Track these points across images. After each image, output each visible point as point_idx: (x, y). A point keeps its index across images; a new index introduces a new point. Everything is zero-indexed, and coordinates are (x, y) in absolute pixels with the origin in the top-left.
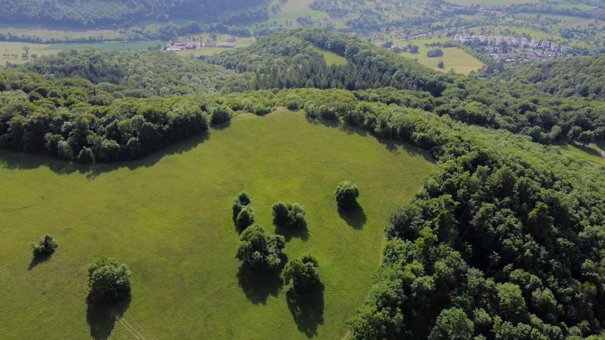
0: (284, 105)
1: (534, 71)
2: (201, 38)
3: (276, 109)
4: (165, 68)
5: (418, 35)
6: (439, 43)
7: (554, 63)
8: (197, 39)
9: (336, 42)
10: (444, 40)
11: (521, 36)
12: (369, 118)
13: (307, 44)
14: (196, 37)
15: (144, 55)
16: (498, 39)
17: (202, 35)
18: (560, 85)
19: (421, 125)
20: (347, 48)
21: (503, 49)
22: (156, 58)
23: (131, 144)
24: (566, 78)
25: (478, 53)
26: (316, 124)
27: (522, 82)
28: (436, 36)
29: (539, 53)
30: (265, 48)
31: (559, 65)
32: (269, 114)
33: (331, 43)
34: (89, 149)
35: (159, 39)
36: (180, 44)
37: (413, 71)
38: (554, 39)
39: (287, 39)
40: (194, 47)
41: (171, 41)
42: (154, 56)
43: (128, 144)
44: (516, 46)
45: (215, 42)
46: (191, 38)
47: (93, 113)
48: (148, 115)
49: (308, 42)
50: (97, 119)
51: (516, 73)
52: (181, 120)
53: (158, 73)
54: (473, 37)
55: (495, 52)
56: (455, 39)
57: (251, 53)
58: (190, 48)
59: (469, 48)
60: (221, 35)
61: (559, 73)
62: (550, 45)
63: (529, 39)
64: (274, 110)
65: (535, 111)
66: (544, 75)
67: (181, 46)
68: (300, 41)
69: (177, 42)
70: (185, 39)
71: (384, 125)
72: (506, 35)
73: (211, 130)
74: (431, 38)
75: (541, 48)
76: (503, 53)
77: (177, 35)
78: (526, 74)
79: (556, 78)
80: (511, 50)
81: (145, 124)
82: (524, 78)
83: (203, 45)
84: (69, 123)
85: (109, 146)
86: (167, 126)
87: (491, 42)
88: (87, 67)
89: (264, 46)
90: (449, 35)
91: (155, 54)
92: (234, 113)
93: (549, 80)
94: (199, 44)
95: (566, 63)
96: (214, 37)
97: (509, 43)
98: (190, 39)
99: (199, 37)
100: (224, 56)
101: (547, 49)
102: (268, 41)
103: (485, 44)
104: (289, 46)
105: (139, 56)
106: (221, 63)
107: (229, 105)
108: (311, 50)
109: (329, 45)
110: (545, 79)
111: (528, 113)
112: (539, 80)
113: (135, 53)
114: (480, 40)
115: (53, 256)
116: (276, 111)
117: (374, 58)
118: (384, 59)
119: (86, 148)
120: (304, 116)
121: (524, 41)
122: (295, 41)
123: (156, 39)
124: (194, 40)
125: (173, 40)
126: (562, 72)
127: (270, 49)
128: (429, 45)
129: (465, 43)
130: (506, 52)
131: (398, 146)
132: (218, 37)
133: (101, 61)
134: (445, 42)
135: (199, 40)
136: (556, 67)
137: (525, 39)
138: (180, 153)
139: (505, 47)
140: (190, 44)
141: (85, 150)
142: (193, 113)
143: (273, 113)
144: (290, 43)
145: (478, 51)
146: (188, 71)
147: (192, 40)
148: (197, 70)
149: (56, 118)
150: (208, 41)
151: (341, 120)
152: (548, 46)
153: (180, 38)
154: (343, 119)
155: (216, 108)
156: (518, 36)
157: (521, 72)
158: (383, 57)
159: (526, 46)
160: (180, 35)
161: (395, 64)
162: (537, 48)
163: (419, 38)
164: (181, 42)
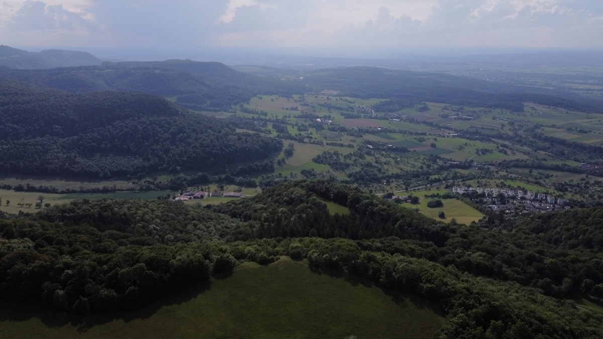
0: (287, 254)
1: (534, 223)
2: (209, 188)
3: (279, 258)
4: (172, 216)
5: (417, 187)
6: (438, 194)
7: (553, 215)
8: (205, 189)
9: (338, 193)
10: (443, 192)
11: (516, 189)
12: (373, 268)
13: (311, 195)
14: (204, 187)
15: (153, 204)
16: (495, 191)
17: (210, 186)
18: (564, 236)
19: (427, 275)
20: (349, 199)
21: (500, 201)
22: (164, 207)
23: (129, 293)
24: (568, 230)
25: (478, 205)
26: (320, 274)
27: (525, 233)
28: (435, 188)
29: (537, 205)
30: (270, 198)
31: (558, 217)
32: (273, 263)
33: (334, 194)
34: (86, 299)
35: (169, 189)
36: (188, 193)
37: (415, 221)
38: (549, 192)
39: (292, 189)
40: (202, 197)
41: (180, 191)
42: (163, 206)
43: (126, 293)
44: (514, 198)
45: (222, 192)
46: (200, 188)
47: (94, 261)
48: (150, 263)
49: (311, 193)
50: (98, 267)
51: (517, 224)
52: (183, 268)
53: (165, 221)
54: (471, 189)
55: (494, 203)
56: (454, 191)
57: (256, 202)
58: (198, 198)
59: (468, 200)
60: (228, 186)
61: (560, 225)
62: (546, 197)
63: (525, 192)
64: (277, 259)
65: (542, 262)
66: (545, 226)
67: (189, 195)
68: (303, 192)
69: (186, 192)
70: (194, 189)
71: (389, 275)
72: (502, 187)
73: (213, 279)
74: (430, 190)
75: (538, 200)
76: (501, 204)
77: (186, 185)
78: (527, 225)
79: (558, 229)
80: (508, 201)
81: (147, 273)
82: (525, 229)
83: (211, 194)
84: (70, 271)
85: (106, 296)
86: (168, 275)
87: (488, 194)
88: (96, 215)
89: (269, 196)
90: (447, 187)
91: (163, 203)
92: (237, 262)
93: (551, 231)
94: (206, 194)
95: (565, 215)
96: (222, 188)
97: (506, 195)
98: (198, 189)
99: (207, 187)
100: (230, 206)
101: (544, 202)
102: (273, 191)
103: (483, 195)
104: (293, 196)
105: (148, 205)
106: (227, 212)
107: (233, 254)
108: (314, 200)
109: (332, 195)
110: (547, 230)
111: (535, 264)
112: (541, 232)
113: (144, 202)
114: (477, 192)
116: (279, 261)
117: (376, 208)
118: (386, 209)
119: (82, 298)
120: (308, 266)
121: (520, 194)
122: (299, 191)
123: (167, 189)
124: (202, 190)
125: (182, 190)
126: (562, 224)
127: (275, 199)
128: (428, 196)
129: (464, 194)
130: (504, 204)
131: (404, 299)
132: (225, 187)
133: (111, 210)
134: (444, 194)
135: (207, 190)
136: (556, 219)
137: (521, 191)
138: (179, 303)
139: (502, 199)
140: (198, 194)
141: (81, 300)
142: (196, 261)
143: (276, 262)
144: (295, 192)
145: (477, 202)
146: (194, 219)
147: (200, 190)
148: (203, 218)
149: (58, 266)
150: (216, 191)
151: (345, 270)
152: (544, 198)
153: (189, 189)
154: (347, 269)
155: (219, 257)
156: (514, 189)
157: (522, 223)
158: (385, 207)
159: (522, 198)
160: (189, 186)
161: (397, 214)
162: (534, 200)
163: (418, 189)
164: (190, 192)
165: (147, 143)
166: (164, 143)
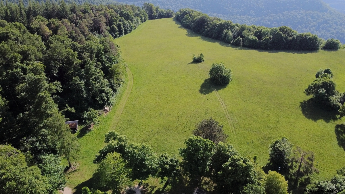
23: (265, 40)
34: (242, 39)
43: (263, 39)
48: (282, 29)
52: (302, 37)
73: (320, 50)
81: (278, 32)
84: (238, 28)
85: (252, 39)
115: (200, 64)
119: (240, 37)
138: (294, 53)
141: (239, 39)
142: (312, 36)
149: (233, 25)
165: (300, 27)
166: (311, 28)
